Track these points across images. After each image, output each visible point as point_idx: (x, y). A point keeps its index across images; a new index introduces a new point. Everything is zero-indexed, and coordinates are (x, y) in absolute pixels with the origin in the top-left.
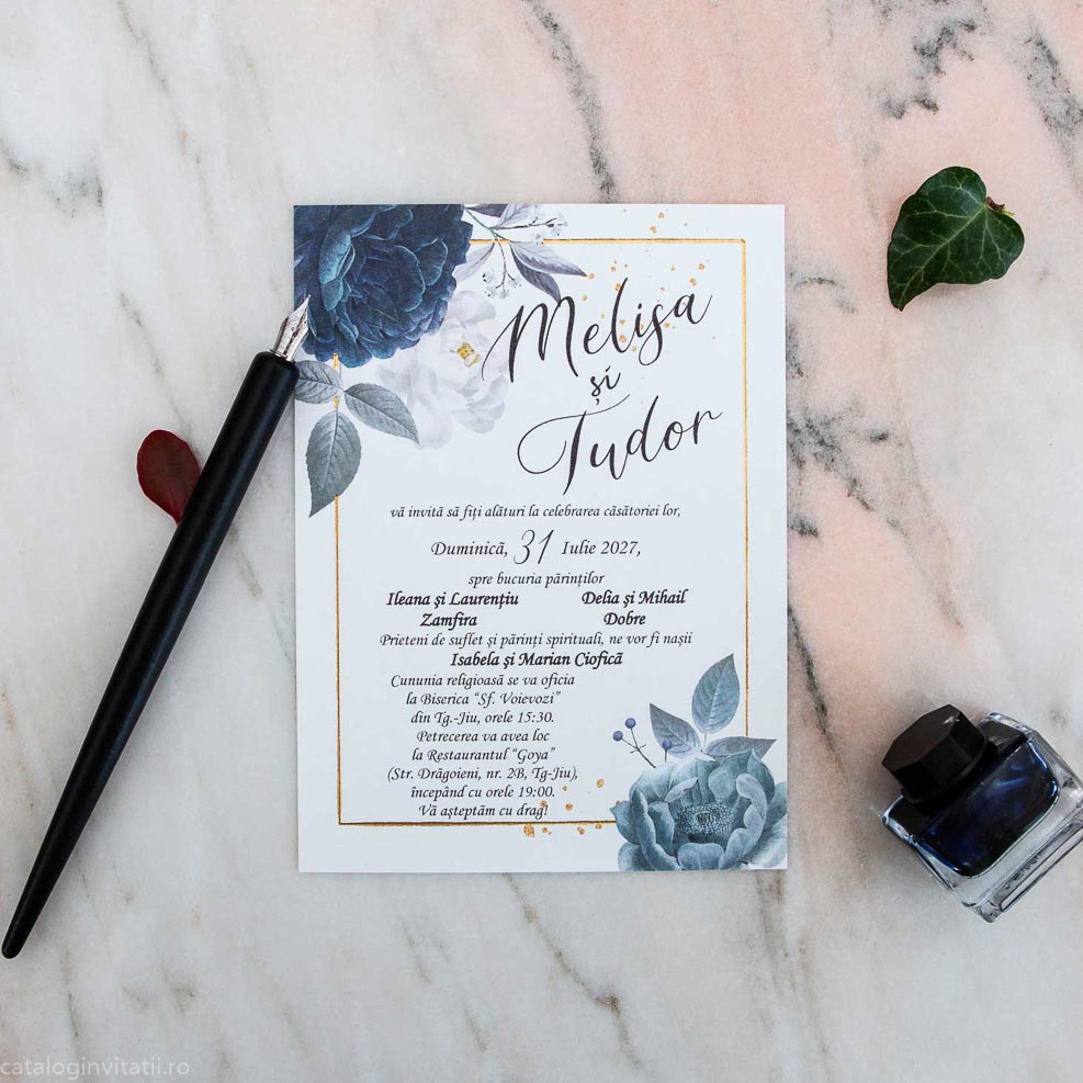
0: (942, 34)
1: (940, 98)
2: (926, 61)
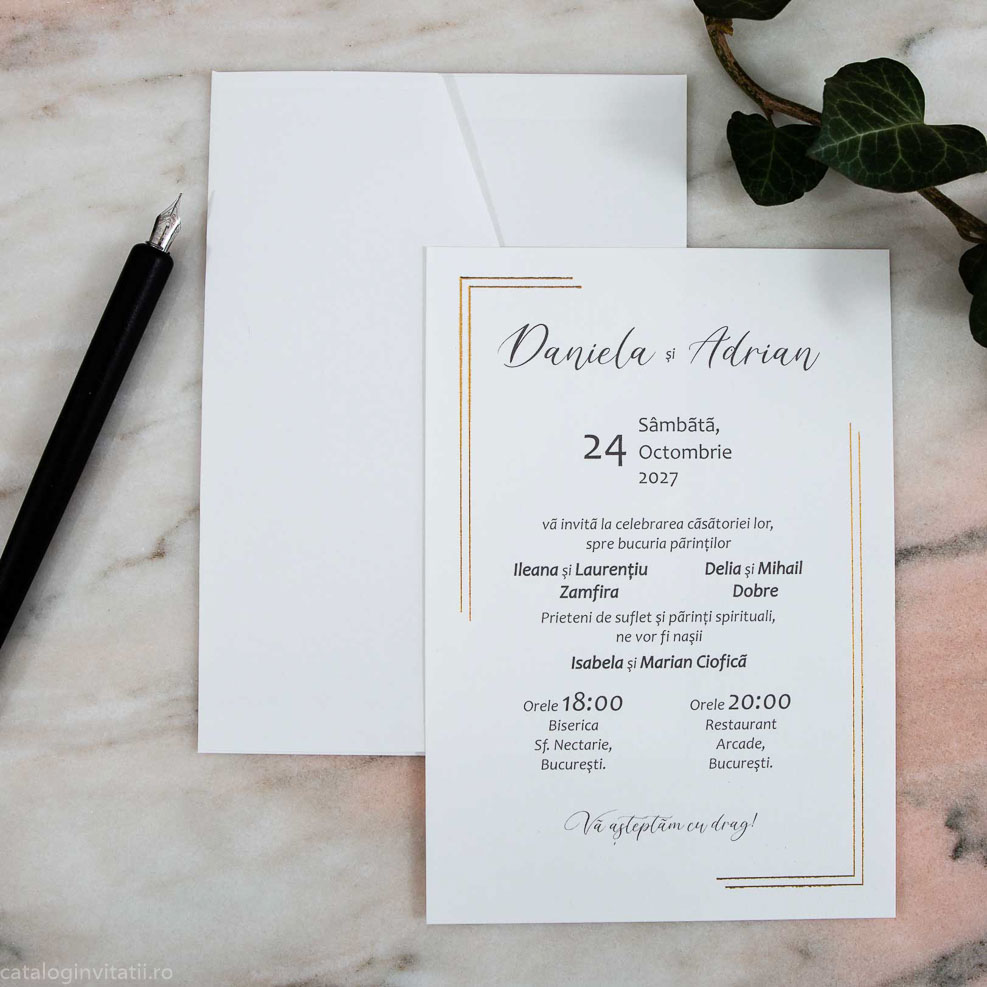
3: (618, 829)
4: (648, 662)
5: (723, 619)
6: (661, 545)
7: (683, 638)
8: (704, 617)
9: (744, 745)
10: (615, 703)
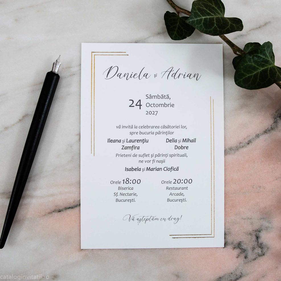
0: (244, 250)
1: (227, 248)
2: (237, 245)
3: (139, 220)
4: (148, 169)
5: (171, 156)
6: (153, 133)
7: (159, 162)
8: (166, 155)
9: (178, 195)
10: (138, 181)
